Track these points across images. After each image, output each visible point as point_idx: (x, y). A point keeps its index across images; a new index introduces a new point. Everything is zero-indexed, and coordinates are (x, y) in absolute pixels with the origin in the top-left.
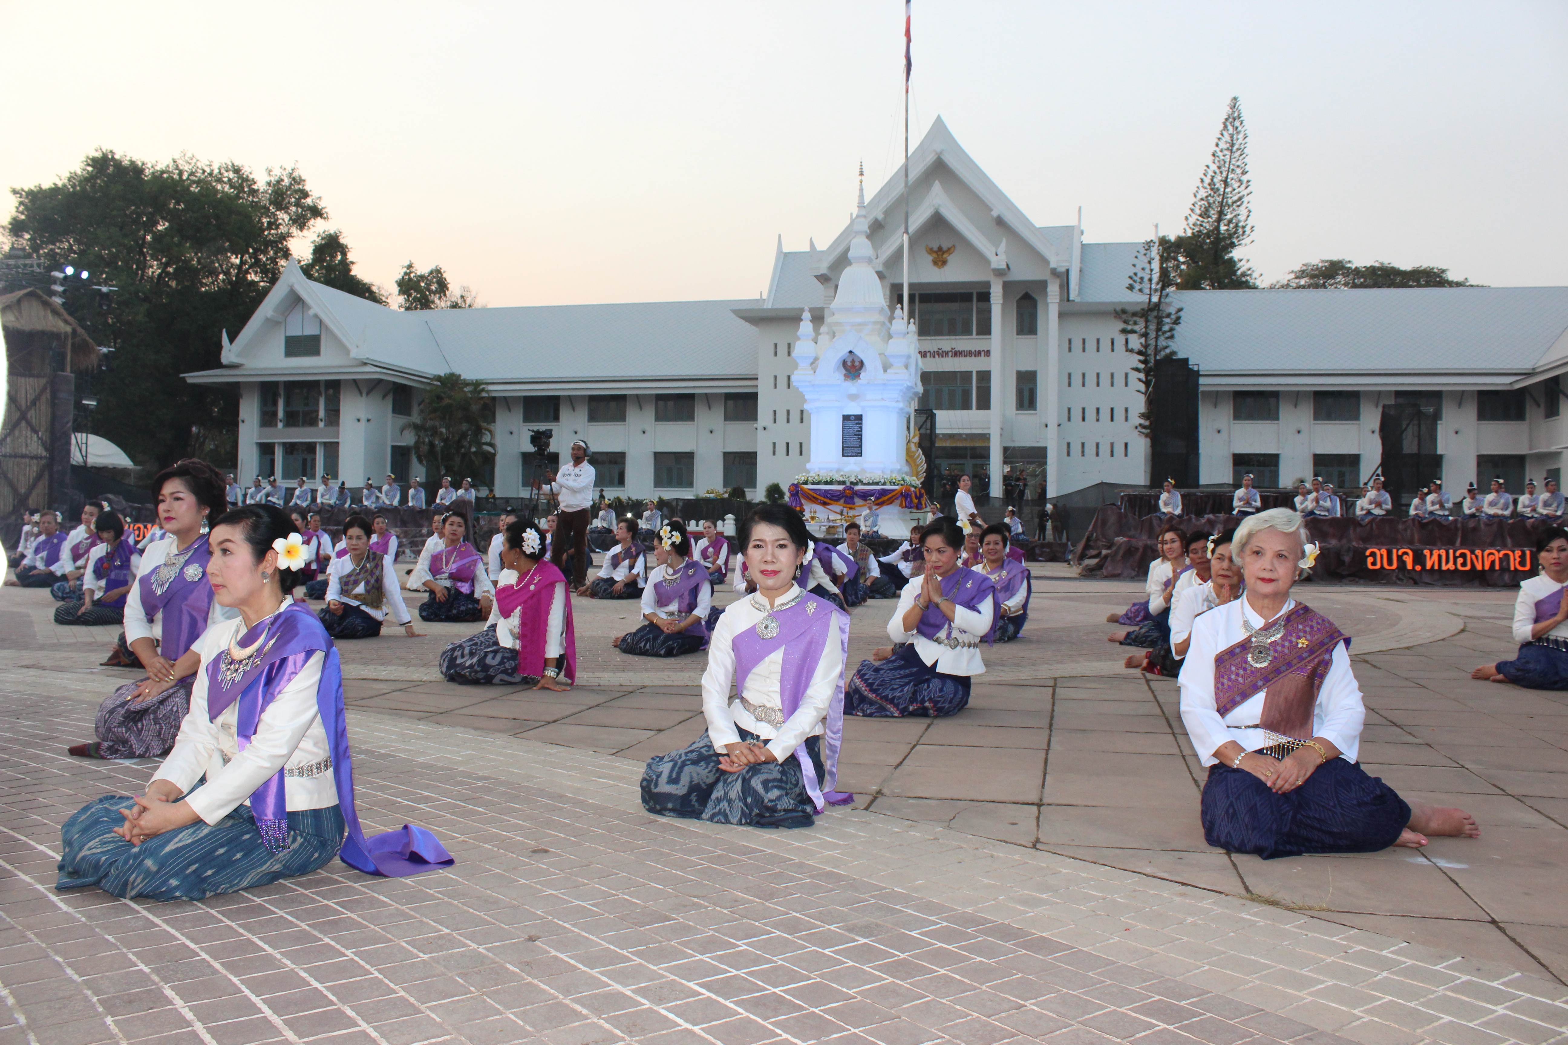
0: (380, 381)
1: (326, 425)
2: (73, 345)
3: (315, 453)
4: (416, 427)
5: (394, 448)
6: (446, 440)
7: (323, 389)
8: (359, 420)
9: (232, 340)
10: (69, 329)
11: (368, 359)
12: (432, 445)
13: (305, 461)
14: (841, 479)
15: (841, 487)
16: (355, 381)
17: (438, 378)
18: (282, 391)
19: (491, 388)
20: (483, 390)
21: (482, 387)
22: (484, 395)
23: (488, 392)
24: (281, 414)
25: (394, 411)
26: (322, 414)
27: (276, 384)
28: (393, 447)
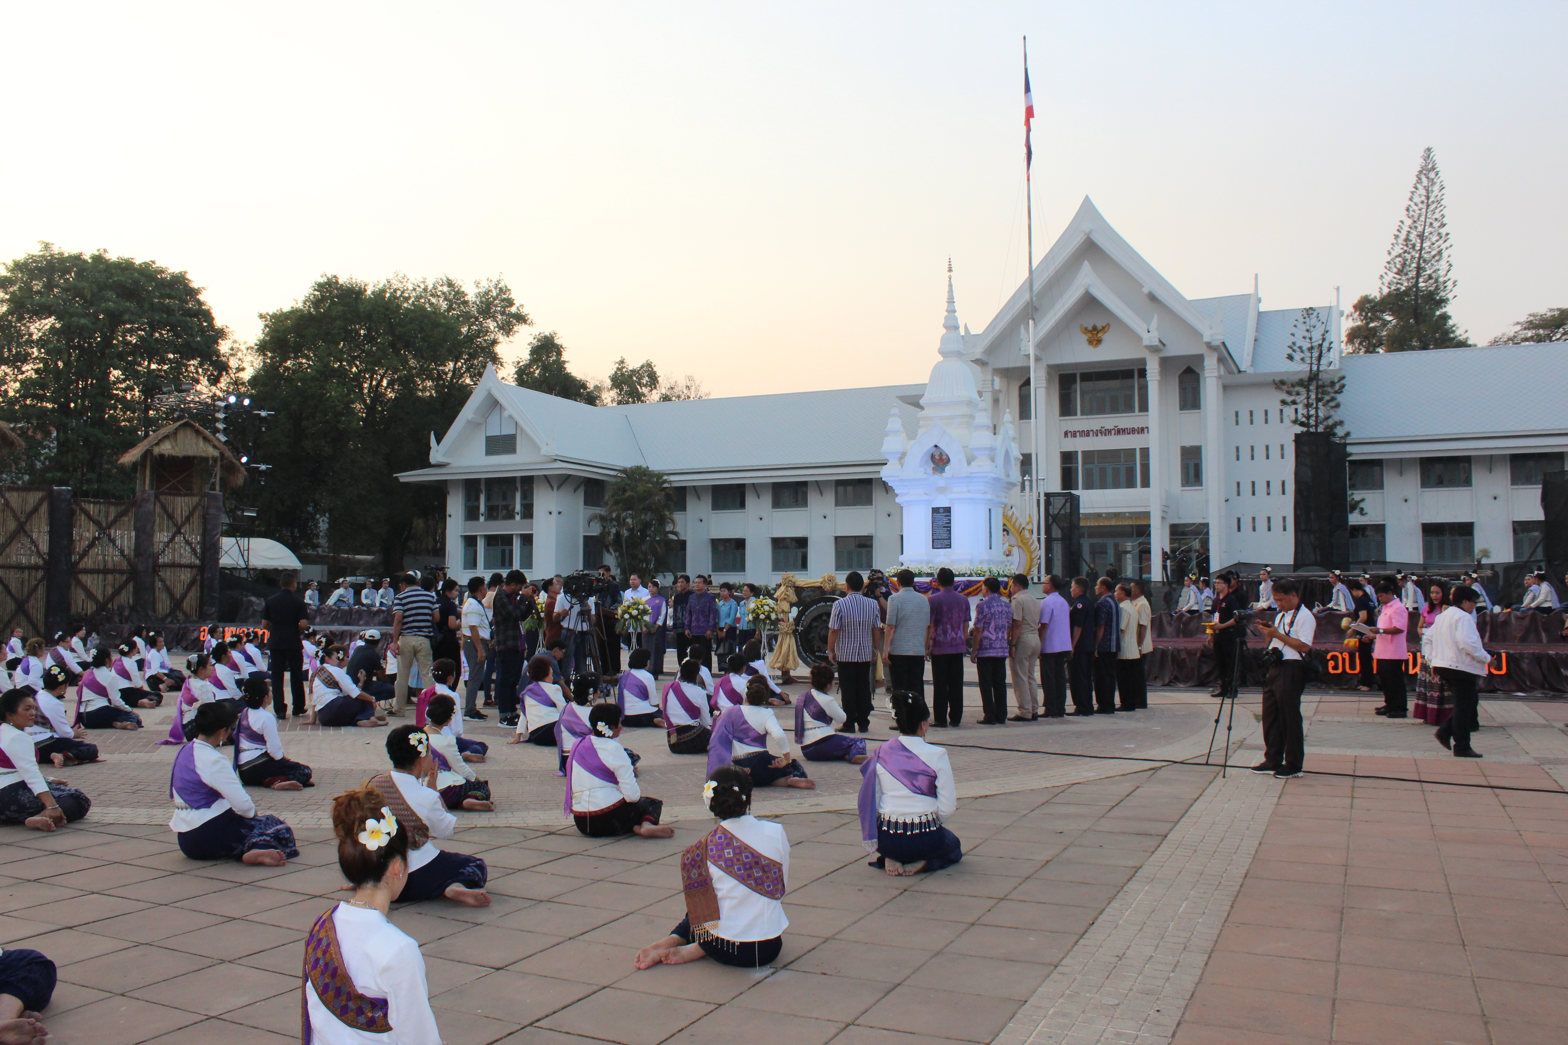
0: (569, 476)
1: (522, 518)
2: (222, 466)
3: (512, 544)
4: (602, 519)
5: (586, 539)
6: (631, 530)
7: (519, 485)
8: (550, 513)
9: (439, 441)
10: (216, 453)
11: (557, 455)
12: (618, 534)
13: (503, 552)
14: (929, 571)
15: (928, 579)
16: (545, 476)
17: (624, 471)
18: (483, 487)
19: (672, 478)
20: (665, 481)
21: (665, 477)
22: (666, 485)
23: (670, 482)
24: (482, 509)
25: (586, 503)
26: (518, 508)
27: (478, 481)
28: (585, 537)
